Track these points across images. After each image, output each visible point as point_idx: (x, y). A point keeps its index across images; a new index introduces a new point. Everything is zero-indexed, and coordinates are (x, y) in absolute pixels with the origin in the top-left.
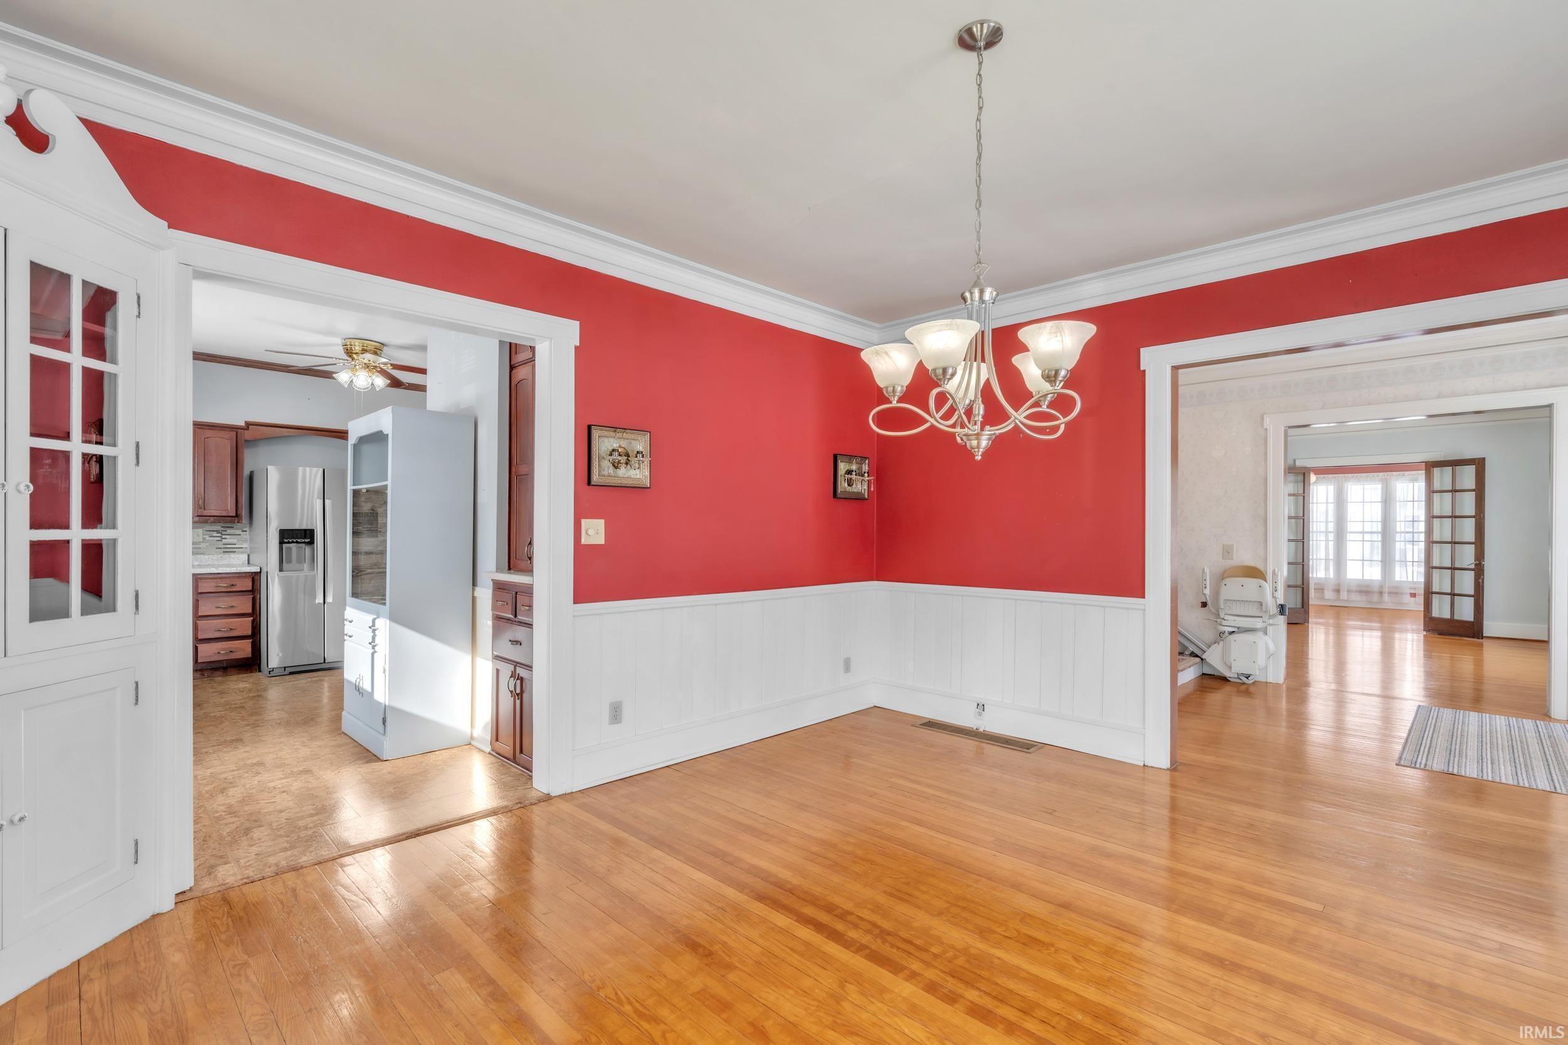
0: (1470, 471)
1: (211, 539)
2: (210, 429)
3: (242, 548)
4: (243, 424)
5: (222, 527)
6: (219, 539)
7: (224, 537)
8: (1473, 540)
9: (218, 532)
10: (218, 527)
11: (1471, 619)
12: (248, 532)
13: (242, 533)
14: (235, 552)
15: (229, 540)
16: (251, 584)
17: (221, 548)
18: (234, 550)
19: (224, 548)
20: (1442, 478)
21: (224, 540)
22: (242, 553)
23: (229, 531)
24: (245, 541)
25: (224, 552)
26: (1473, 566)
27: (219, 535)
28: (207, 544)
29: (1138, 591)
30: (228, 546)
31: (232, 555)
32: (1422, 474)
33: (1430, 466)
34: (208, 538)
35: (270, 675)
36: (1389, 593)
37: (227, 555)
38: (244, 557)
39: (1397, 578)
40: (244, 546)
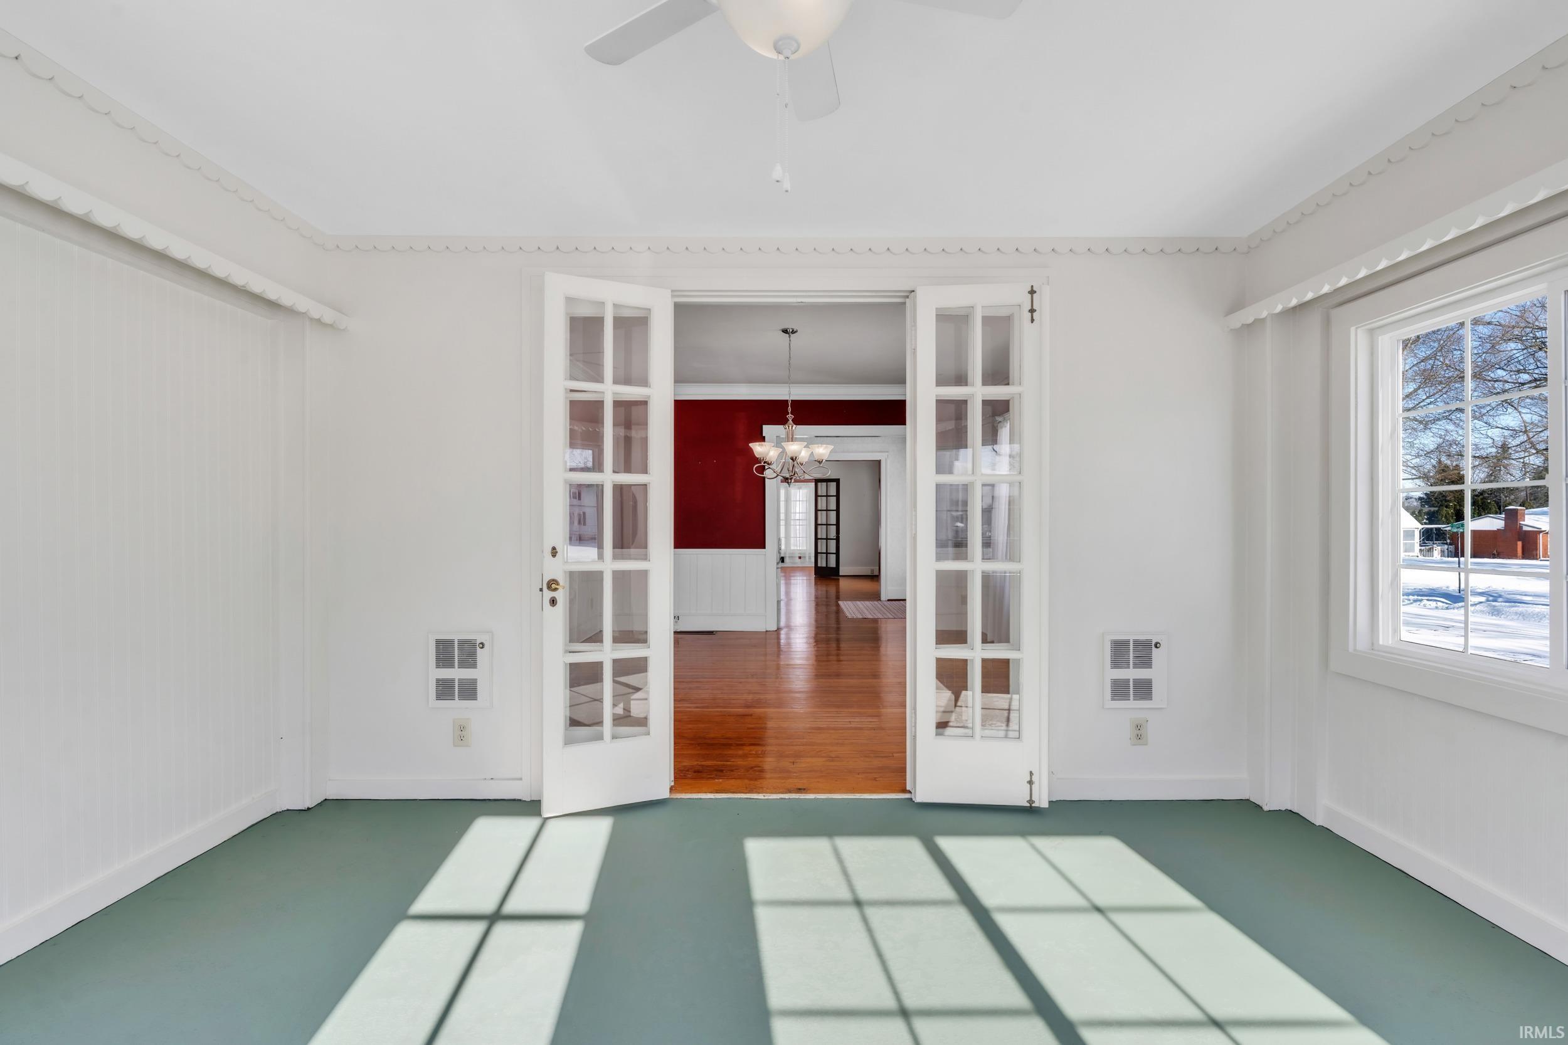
0: (834, 484)
8: (835, 523)
11: (835, 566)
20: (822, 487)
26: (835, 538)
29: (762, 545)
32: (813, 484)
33: (817, 481)
36: (789, 557)
39: (792, 548)
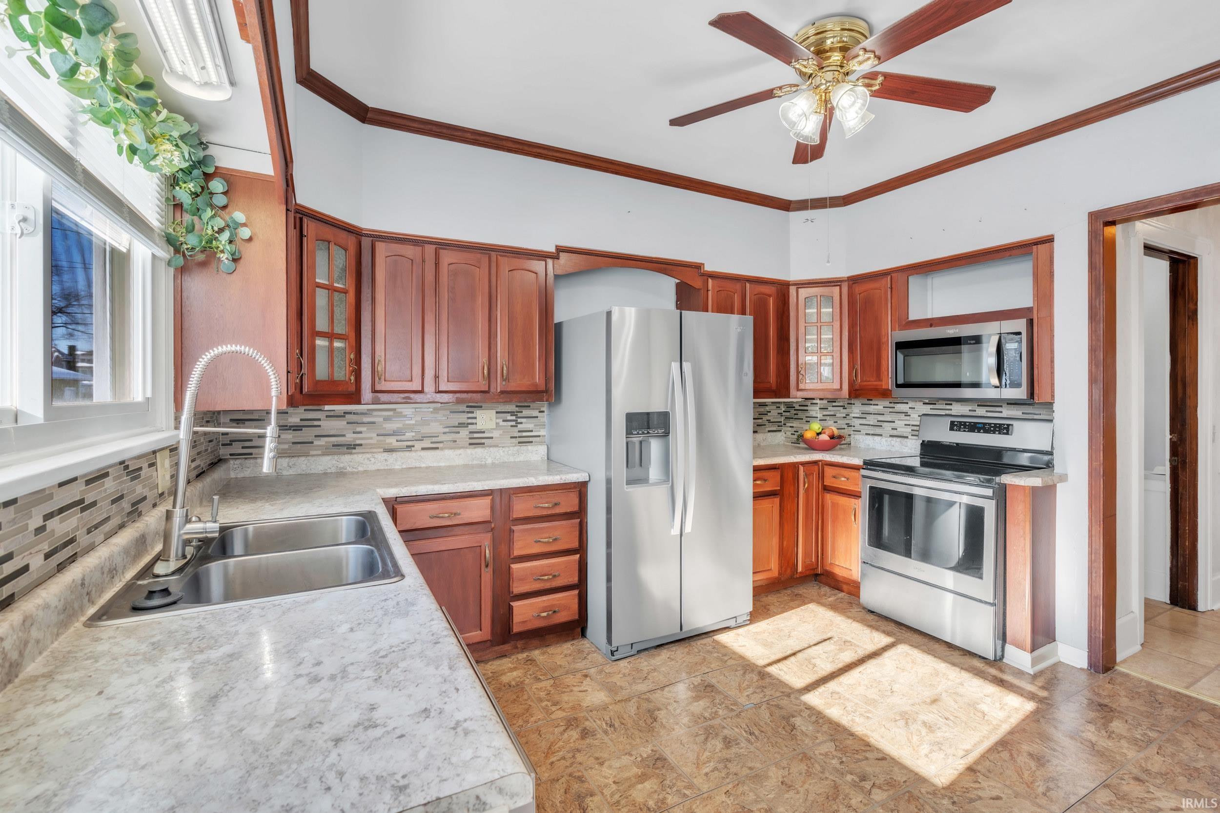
1: (505, 424)
2: (515, 257)
3: (539, 436)
4: (553, 250)
5: (517, 406)
6: (513, 423)
7: (519, 420)
9: (512, 413)
10: (512, 408)
12: (546, 413)
13: (539, 415)
14: (532, 442)
15: (526, 424)
16: (576, 501)
17: (516, 437)
18: (531, 439)
19: (520, 437)
21: (519, 426)
22: (541, 443)
23: (526, 412)
24: (543, 426)
25: (519, 443)
27: (514, 418)
28: (501, 432)
30: (524, 434)
31: (530, 447)
34: (502, 423)
35: (614, 658)
37: (524, 448)
38: (543, 449)
40: (542, 432)
